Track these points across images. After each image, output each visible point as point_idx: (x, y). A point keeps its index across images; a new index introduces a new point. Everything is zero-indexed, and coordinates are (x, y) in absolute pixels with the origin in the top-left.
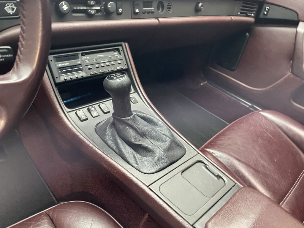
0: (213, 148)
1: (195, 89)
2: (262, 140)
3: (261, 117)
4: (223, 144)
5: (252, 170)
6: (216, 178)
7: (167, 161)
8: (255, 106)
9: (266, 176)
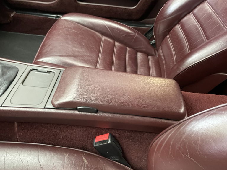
0: (42, 57)
1: (9, 22)
2: (70, 36)
3: (63, 21)
4: (47, 51)
5: (72, 58)
6: (48, 74)
7: (6, 82)
8: (58, 16)
9: (82, 56)
